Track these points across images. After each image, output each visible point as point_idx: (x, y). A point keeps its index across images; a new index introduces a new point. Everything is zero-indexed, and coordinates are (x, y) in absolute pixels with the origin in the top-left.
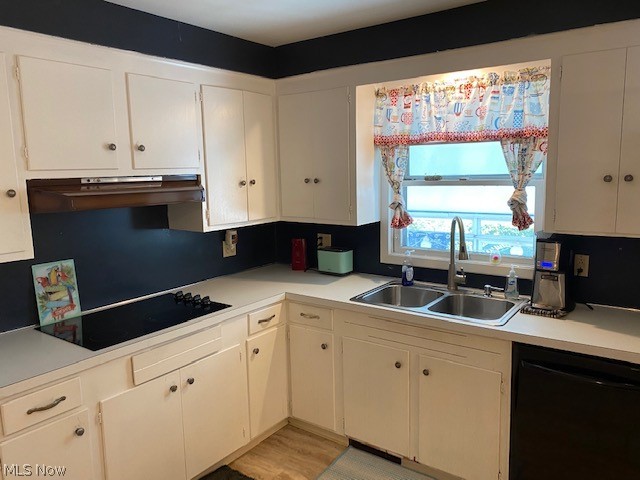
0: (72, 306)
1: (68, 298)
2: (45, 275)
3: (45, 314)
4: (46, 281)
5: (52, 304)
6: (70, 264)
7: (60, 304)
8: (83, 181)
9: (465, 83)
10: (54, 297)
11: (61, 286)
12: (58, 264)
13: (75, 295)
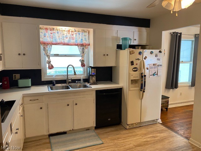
9: (68, 30)
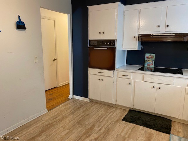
0: (152, 65)
1: (151, 62)
2: (148, 56)
3: (146, 64)
4: (148, 58)
5: (148, 63)
6: (154, 55)
7: (150, 63)
8: (151, 35)
10: (148, 61)
11: (151, 59)
12: (151, 54)
13: (153, 62)
